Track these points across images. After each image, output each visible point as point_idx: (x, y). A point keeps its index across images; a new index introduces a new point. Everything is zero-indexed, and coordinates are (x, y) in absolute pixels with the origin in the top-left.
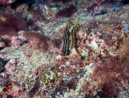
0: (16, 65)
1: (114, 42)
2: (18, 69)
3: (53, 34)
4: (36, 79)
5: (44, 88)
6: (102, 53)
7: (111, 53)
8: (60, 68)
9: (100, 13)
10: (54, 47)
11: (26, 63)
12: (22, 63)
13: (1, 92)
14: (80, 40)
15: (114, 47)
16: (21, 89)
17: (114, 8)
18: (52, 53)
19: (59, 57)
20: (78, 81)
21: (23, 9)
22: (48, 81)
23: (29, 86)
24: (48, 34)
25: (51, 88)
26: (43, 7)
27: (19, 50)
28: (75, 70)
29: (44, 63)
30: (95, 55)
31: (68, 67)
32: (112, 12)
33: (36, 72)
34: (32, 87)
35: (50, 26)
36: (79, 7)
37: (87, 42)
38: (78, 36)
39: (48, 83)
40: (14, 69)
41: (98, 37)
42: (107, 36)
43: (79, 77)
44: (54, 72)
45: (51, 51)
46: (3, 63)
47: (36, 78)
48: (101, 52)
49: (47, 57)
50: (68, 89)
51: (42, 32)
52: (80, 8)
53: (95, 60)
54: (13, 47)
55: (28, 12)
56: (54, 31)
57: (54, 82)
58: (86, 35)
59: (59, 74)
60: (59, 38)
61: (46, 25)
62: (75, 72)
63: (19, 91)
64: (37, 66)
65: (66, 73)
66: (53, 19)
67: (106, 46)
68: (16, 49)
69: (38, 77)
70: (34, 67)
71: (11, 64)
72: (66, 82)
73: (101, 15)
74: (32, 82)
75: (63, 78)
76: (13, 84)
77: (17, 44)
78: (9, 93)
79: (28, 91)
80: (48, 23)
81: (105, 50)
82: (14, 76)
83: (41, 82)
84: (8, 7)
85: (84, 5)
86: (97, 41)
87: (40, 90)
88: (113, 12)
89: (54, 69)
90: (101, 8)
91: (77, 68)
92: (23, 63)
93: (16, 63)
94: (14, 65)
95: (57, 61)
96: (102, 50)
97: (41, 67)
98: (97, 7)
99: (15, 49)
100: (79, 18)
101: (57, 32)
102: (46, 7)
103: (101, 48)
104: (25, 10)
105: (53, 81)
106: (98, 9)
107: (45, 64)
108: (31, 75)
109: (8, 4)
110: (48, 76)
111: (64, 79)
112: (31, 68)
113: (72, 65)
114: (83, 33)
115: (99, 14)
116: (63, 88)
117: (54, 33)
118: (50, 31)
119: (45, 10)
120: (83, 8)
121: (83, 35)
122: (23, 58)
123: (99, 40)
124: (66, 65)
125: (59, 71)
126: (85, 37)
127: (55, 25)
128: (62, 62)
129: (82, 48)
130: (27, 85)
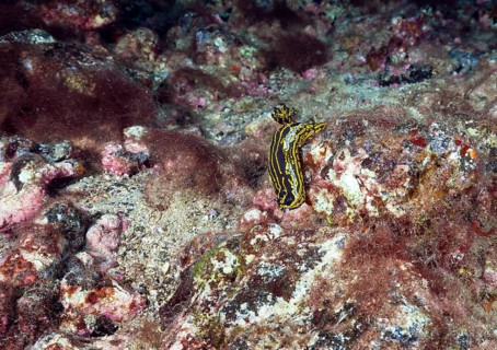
0: (119, 234)
1: (400, 179)
2: (125, 245)
3: (239, 141)
4: (182, 275)
5: (206, 293)
6: (370, 207)
7: (391, 208)
8: (253, 242)
9: (408, 75)
10: (240, 183)
11: (152, 228)
12: (138, 229)
13: (82, 305)
14: (315, 167)
15: (401, 192)
16: (138, 300)
17: (459, 60)
18: (233, 203)
19: (253, 214)
20: (299, 277)
21: (140, 46)
22: (216, 277)
23: (160, 294)
24: (223, 141)
25: (224, 293)
26: (208, 42)
27: (126, 187)
28: (294, 248)
29: (206, 230)
30: (352, 211)
31: (276, 241)
32: (451, 73)
33: (183, 255)
34: (170, 297)
35: (232, 112)
36: (337, 47)
37: (332, 173)
38: (310, 156)
39: (218, 282)
40: (114, 245)
41: (359, 163)
42: (382, 161)
43: (303, 268)
44: (237, 253)
45: (231, 195)
46: (82, 223)
47: (182, 273)
48: (365, 203)
49: (218, 214)
50: (269, 297)
51: (203, 132)
52: (341, 50)
53: (351, 224)
54: (107, 178)
55: (156, 58)
56: (243, 129)
57: (233, 280)
58: (331, 155)
59: (249, 258)
60: (257, 155)
61: (215, 108)
62: (294, 255)
63: (133, 305)
64: (185, 239)
65: (268, 256)
66: (243, 87)
67: (380, 188)
68: (118, 185)
69: (187, 270)
70: (174, 241)
71: (106, 230)
72: (267, 280)
73: (409, 82)
74: (168, 283)
75: (259, 268)
76: (114, 283)
77: (120, 169)
78: (102, 308)
79: (157, 307)
80: (225, 99)
81: (376, 198)
82: (116, 265)
83: (198, 279)
84: (89, 40)
85: (357, 40)
86: (358, 173)
87: (193, 299)
88: (455, 73)
89: (237, 245)
90: (416, 57)
91: (301, 246)
92: (142, 229)
93: (120, 229)
94: (114, 233)
95: (246, 224)
96: (369, 199)
97: (198, 240)
98: (402, 50)
99: (116, 184)
100: (333, 90)
101: (252, 136)
102: (219, 41)
103: (366, 192)
104: (146, 50)
105: (231, 278)
106: (407, 57)
107: (209, 233)
108: (167, 265)
109: (92, 29)
110: (217, 264)
111: (262, 272)
112: (166, 243)
113: (287, 235)
114: (323, 150)
115: (405, 80)
116: (258, 294)
117: (243, 138)
118: (228, 129)
119: (217, 52)
120: (350, 52)
121: (323, 154)
122: (141, 213)
123: (363, 171)
124: (271, 237)
125: (250, 250)
126: (327, 159)
127: (247, 109)
128: (260, 227)
129: (317, 191)
130: (154, 293)
